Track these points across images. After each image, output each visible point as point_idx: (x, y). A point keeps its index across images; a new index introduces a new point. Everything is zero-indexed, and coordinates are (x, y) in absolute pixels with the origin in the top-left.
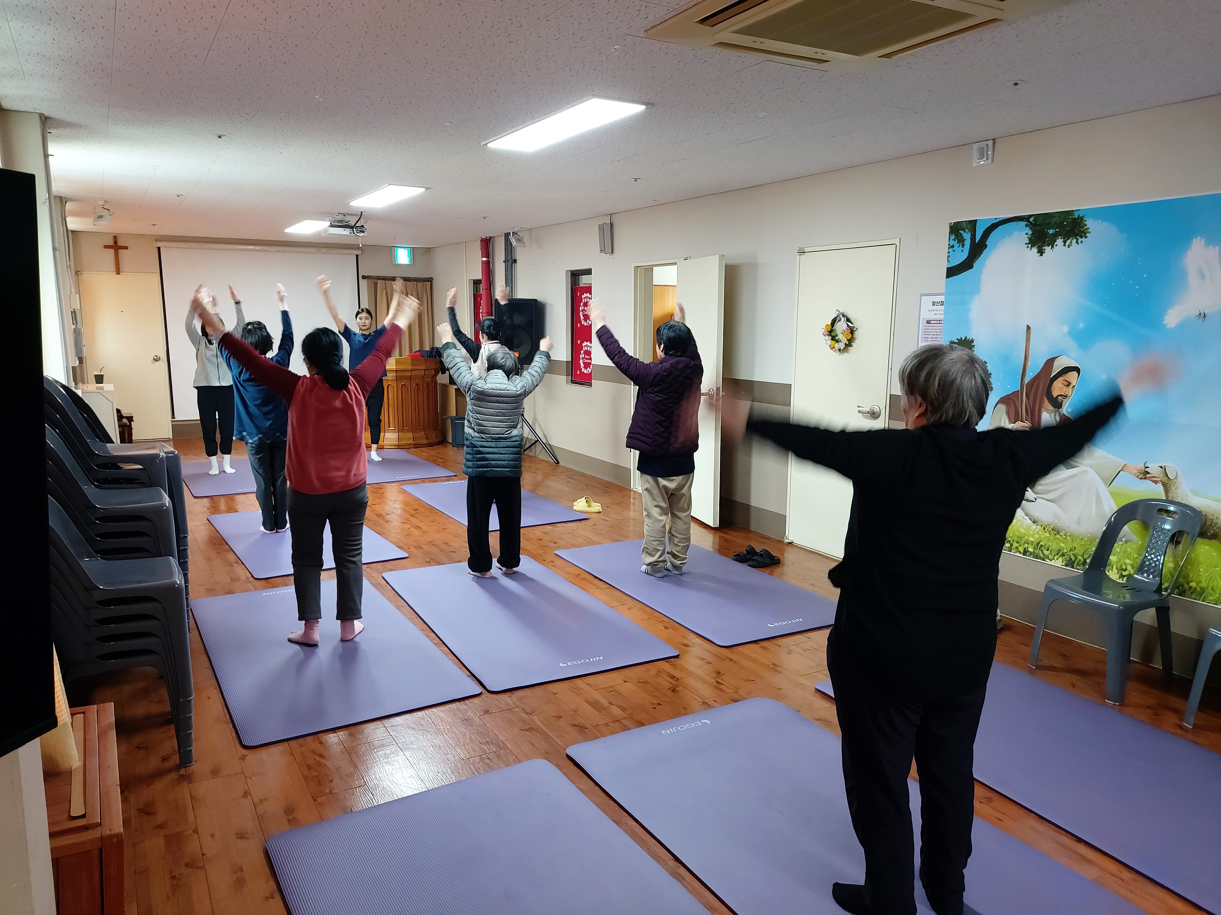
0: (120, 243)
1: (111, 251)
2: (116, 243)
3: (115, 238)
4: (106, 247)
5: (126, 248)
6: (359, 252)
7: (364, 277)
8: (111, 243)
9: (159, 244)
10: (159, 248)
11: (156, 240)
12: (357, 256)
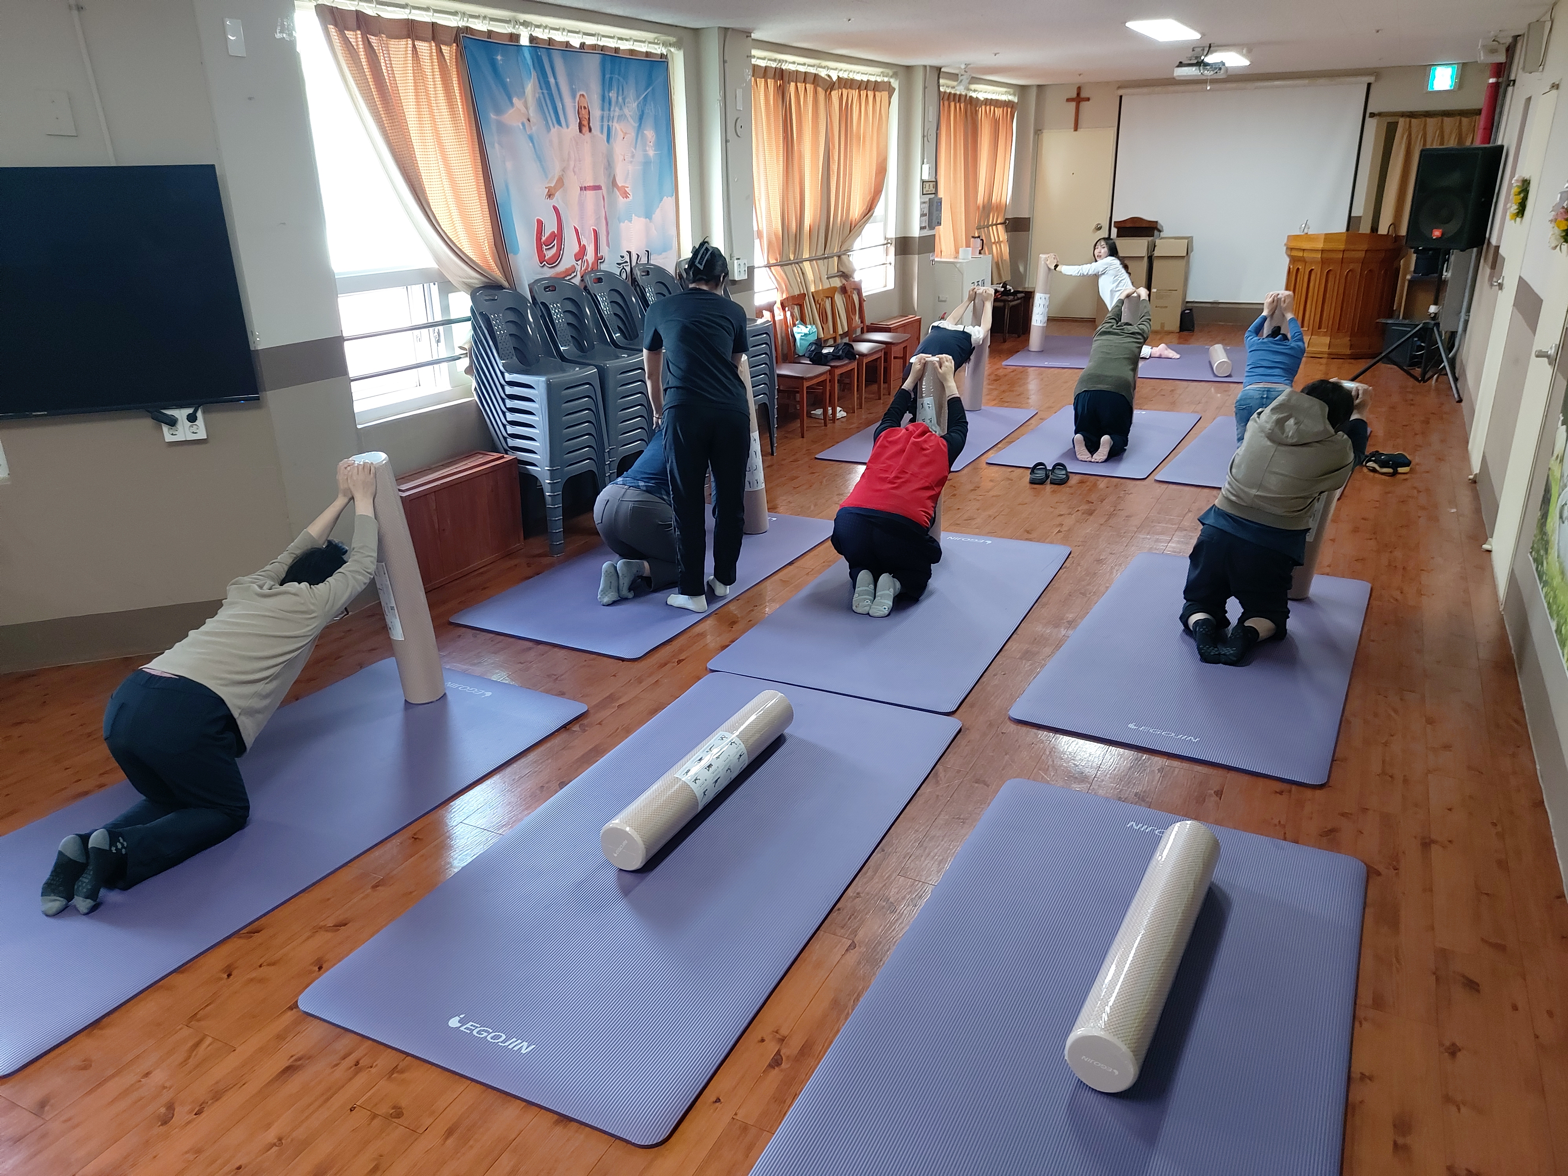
0: (1083, 95)
1: (1074, 104)
2: (1078, 94)
3: (1079, 89)
4: (1068, 100)
5: (1088, 99)
6: (1371, 79)
7: (1372, 115)
8: (1075, 95)
9: (1121, 92)
10: (1121, 97)
11: (1119, 88)
12: (1369, 85)
